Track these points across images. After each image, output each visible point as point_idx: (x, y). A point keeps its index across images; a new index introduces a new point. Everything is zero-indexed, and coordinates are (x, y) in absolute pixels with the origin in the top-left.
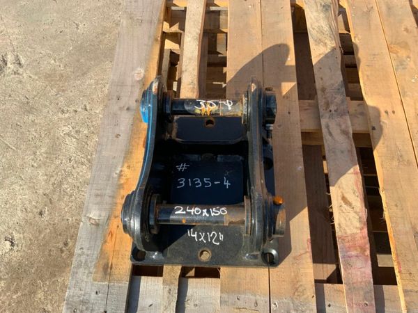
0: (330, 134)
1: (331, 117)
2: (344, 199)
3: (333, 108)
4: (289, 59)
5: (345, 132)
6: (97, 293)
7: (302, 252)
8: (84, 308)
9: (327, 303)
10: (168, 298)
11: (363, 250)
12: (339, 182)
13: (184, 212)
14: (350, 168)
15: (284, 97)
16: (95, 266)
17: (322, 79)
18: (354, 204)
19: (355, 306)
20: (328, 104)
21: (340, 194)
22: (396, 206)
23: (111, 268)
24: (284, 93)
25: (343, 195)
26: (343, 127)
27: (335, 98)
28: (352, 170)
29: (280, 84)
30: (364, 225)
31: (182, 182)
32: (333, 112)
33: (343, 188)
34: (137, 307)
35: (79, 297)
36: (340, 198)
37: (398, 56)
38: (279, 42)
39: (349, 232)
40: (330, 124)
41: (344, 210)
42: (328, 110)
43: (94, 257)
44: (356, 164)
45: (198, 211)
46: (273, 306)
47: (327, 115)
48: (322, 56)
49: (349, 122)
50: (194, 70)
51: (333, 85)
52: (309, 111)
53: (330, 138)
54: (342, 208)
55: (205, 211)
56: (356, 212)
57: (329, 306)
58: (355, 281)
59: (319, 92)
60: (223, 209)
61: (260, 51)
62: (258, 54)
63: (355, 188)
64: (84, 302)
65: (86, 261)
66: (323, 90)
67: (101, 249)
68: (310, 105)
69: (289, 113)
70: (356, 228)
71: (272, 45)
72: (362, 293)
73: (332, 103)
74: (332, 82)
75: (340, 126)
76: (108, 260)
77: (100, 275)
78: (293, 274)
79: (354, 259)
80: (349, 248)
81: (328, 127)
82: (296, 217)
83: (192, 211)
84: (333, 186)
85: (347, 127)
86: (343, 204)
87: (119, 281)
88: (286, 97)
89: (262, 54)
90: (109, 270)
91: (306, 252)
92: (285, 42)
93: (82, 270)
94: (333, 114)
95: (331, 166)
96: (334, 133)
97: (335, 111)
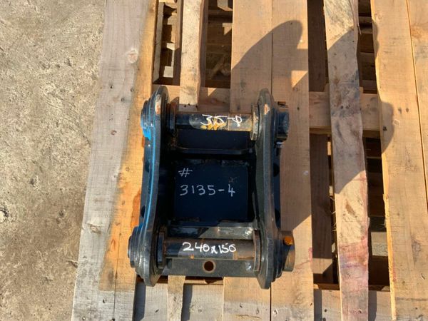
0: (340, 135)
1: (342, 115)
2: (348, 207)
3: (345, 104)
4: (301, 41)
5: (355, 133)
6: (104, 302)
7: (303, 261)
8: (93, 316)
9: (324, 308)
10: (174, 305)
11: (362, 260)
12: (345, 188)
13: (193, 250)
14: (357, 173)
15: (294, 89)
16: (100, 275)
17: (336, 67)
19: (349, 313)
20: (340, 100)
21: (344, 202)
22: (398, 215)
23: (116, 277)
24: (294, 84)
25: (347, 202)
26: (354, 127)
27: (348, 92)
28: (358, 176)
29: (290, 74)
30: (366, 234)
31: (185, 189)
32: (344, 109)
33: (348, 196)
35: (87, 305)
36: (344, 206)
37: (420, 42)
38: (291, 19)
39: (350, 242)
40: (340, 123)
41: (347, 219)
42: (340, 106)
43: (99, 266)
44: (361, 170)
45: (206, 248)
46: (273, 313)
47: (338, 112)
49: (360, 121)
50: (195, 51)
51: (347, 75)
52: (319, 105)
53: (339, 139)
54: (345, 217)
55: (214, 248)
56: (359, 222)
57: (326, 311)
58: (351, 290)
59: (332, 84)
60: (231, 246)
61: (269, 28)
62: (267, 33)
63: (360, 195)
64: (91, 311)
65: (91, 270)
66: (336, 81)
67: (105, 258)
68: (320, 98)
69: (298, 108)
70: (358, 237)
71: (283, 22)
73: (344, 98)
74: (347, 72)
75: (351, 125)
76: (113, 269)
77: (105, 285)
78: (293, 283)
79: (353, 269)
80: (349, 257)
81: (338, 126)
82: (300, 225)
83: (201, 248)
84: (338, 193)
85: (357, 127)
86: (347, 213)
87: (125, 289)
88: (296, 89)
89: (272, 33)
90: (114, 278)
91: (307, 261)
92: (298, 19)
93: (87, 279)
94: (344, 112)
95: (337, 171)
96: (344, 134)
97: (347, 107)
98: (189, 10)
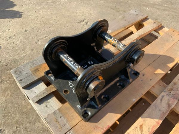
0: (161, 100)
1: (168, 95)
2: (141, 127)
3: (172, 92)
4: (170, 64)
5: (169, 105)
6: (26, 73)
7: (101, 127)
8: (19, 74)
10: (42, 94)
12: (146, 119)
13: (67, 57)
14: (157, 119)
15: (155, 73)
16: (35, 67)
17: (178, 80)
20: (172, 90)
21: (141, 123)
23: (38, 71)
24: (156, 72)
25: (143, 125)
26: (170, 102)
27: (178, 90)
28: (157, 120)
29: (157, 69)
31: (85, 66)
33: (145, 122)
34: (31, 88)
35: (21, 70)
36: (140, 125)
38: (172, 56)
40: (165, 97)
41: (136, 130)
42: (170, 92)
43: (38, 64)
44: (161, 120)
45: (71, 60)
46: (69, 132)
47: (167, 93)
49: (175, 103)
52: (161, 87)
53: (160, 101)
54: (137, 129)
55: (73, 62)
59: (172, 83)
60: (79, 66)
61: (161, 54)
62: (159, 54)
63: (151, 127)
64: (20, 72)
65: (35, 63)
66: (175, 84)
67: (42, 64)
68: (164, 85)
69: (151, 80)
71: (168, 55)
73: (174, 91)
75: (169, 101)
76: (40, 68)
77: (33, 70)
78: (89, 130)
81: (163, 97)
82: (113, 114)
83: (69, 59)
84: (142, 118)
85: (172, 104)
86: (139, 128)
87: (36, 76)
89: (160, 56)
90: (37, 71)
91: (103, 129)
92: (174, 58)
93: (31, 64)
94: (170, 95)
95: (149, 110)
96: (163, 101)
97: (173, 94)
98: (137, 34)
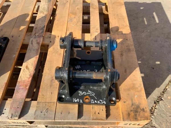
18: (30, 69)
48: (40, 17)
72: (18, 103)
